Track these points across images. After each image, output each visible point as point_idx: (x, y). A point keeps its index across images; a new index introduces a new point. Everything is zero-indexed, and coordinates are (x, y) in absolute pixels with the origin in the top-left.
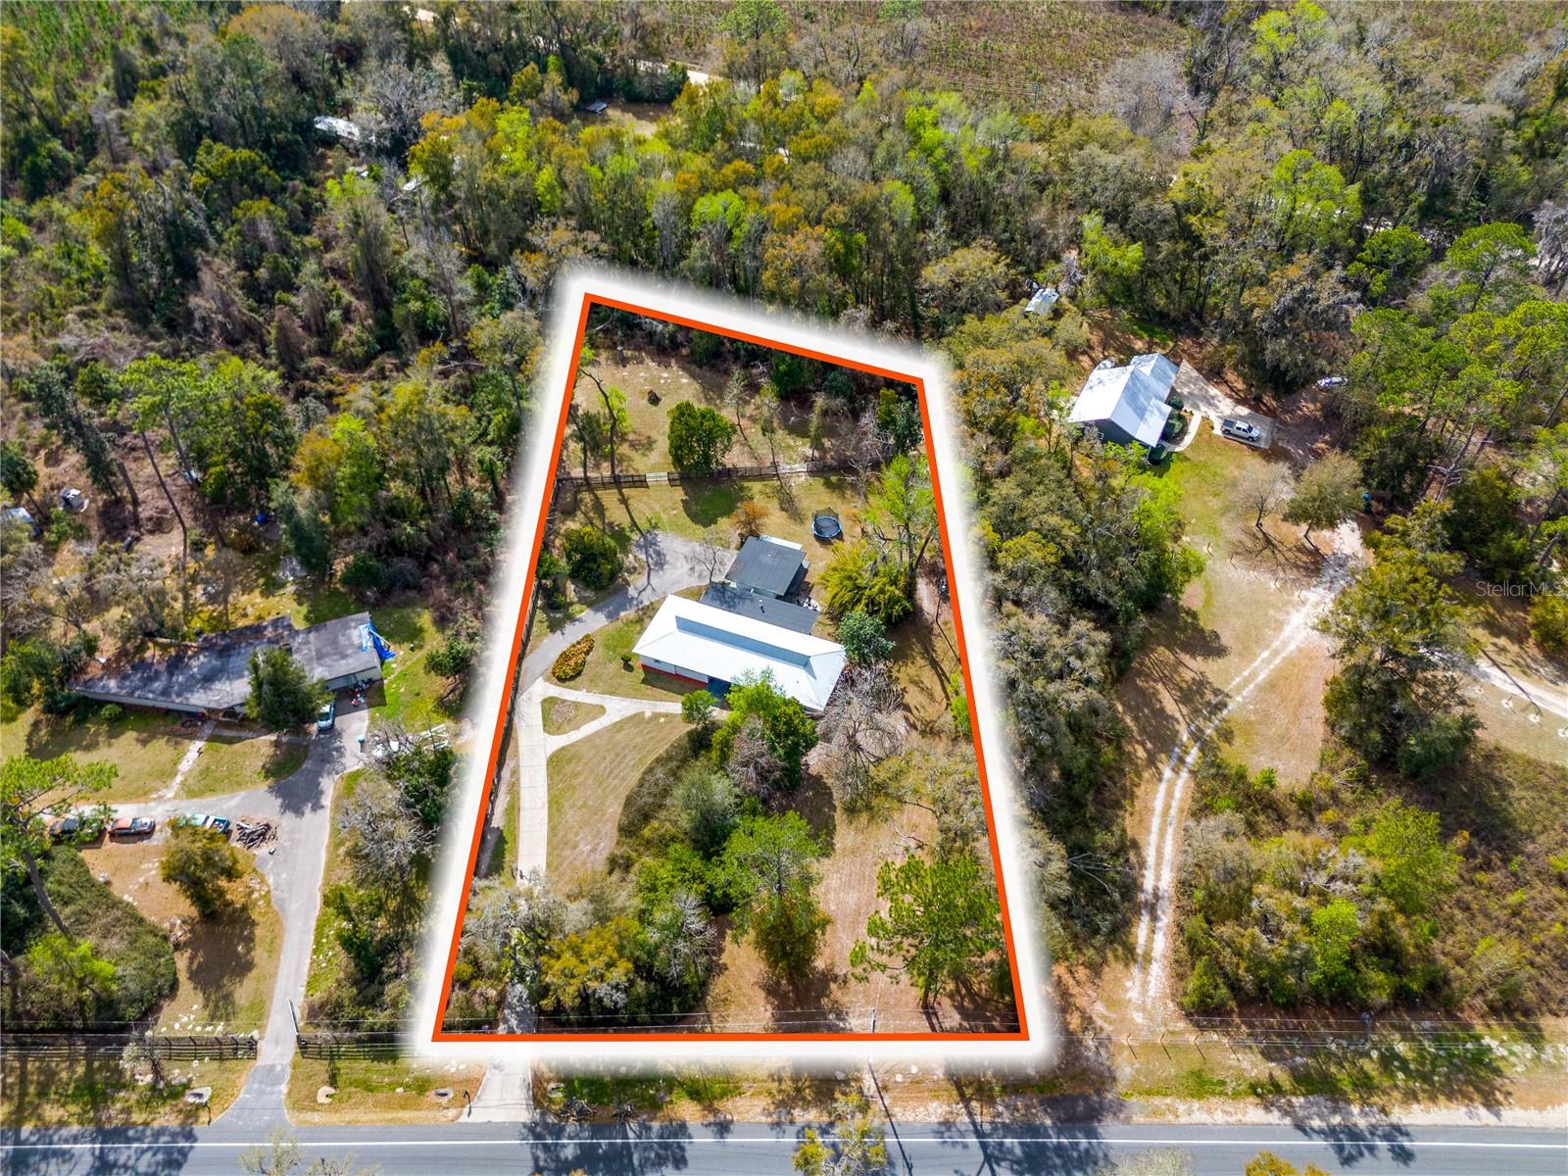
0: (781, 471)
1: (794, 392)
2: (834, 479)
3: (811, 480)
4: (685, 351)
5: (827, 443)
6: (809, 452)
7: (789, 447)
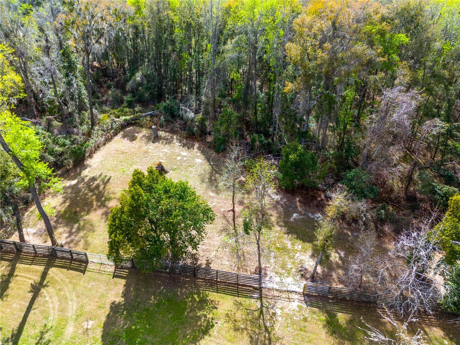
0: (267, 284)
1: (302, 187)
2: (342, 317)
3: (307, 311)
4: (209, 139)
5: (335, 257)
6: (310, 264)
7: (284, 249)
